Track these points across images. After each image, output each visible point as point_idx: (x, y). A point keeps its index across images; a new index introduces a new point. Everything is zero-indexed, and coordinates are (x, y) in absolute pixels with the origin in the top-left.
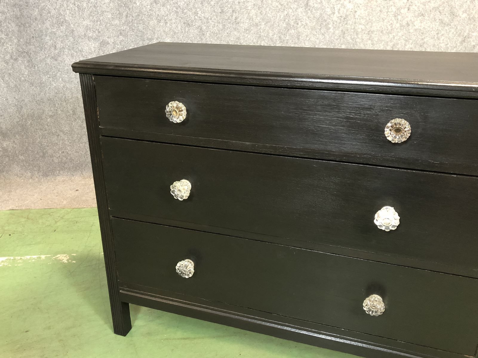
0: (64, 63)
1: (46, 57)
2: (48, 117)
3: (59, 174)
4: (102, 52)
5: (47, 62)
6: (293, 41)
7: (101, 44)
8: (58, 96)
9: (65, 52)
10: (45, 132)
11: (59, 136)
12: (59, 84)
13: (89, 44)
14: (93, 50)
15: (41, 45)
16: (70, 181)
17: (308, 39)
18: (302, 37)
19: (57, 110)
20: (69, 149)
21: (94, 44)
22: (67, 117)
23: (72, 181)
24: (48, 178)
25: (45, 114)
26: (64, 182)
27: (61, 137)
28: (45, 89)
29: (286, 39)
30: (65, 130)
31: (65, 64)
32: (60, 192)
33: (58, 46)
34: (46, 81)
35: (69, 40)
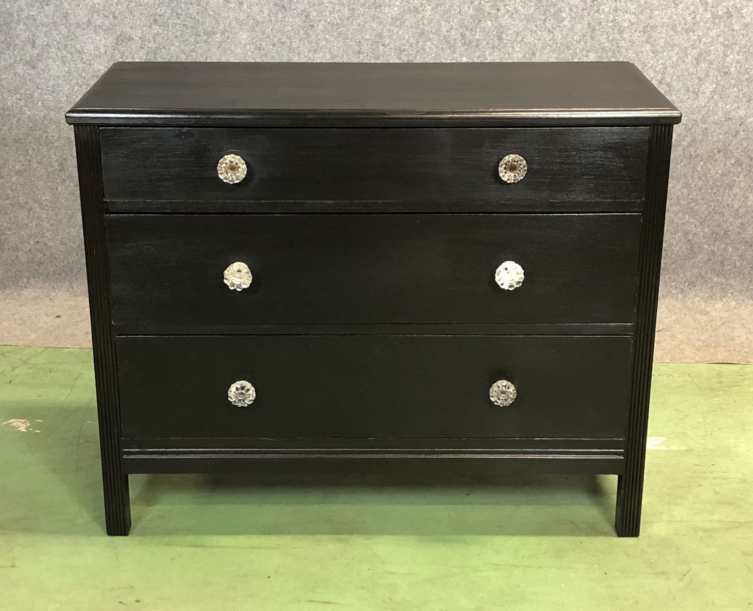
0: (47, 74)
1: (15, 61)
2: (14, 174)
3: (28, 285)
4: (120, 55)
5: (16, 71)
6: (490, 43)
7: (117, 38)
8: (34, 134)
9: (52, 53)
10: (6, 202)
11: (31, 210)
12: (37, 113)
13: (95, 39)
14: (102, 51)
15: (9, 39)
16: (48, 298)
17: (519, 39)
18: (507, 36)
19: (30, 161)
20: (48, 236)
21: (105, 38)
22: (49, 174)
23: (50, 300)
24: (7, 292)
25: (8, 167)
26: (36, 301)
27: (35, 212)
28: (11, 121)
29: (475, 39)
30: (44, 199)
31: (50, 76)
32: (26, 318)
33: (39, 42)
34: (13, 105)
35: (60, 32)
